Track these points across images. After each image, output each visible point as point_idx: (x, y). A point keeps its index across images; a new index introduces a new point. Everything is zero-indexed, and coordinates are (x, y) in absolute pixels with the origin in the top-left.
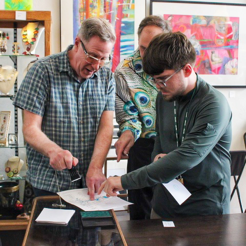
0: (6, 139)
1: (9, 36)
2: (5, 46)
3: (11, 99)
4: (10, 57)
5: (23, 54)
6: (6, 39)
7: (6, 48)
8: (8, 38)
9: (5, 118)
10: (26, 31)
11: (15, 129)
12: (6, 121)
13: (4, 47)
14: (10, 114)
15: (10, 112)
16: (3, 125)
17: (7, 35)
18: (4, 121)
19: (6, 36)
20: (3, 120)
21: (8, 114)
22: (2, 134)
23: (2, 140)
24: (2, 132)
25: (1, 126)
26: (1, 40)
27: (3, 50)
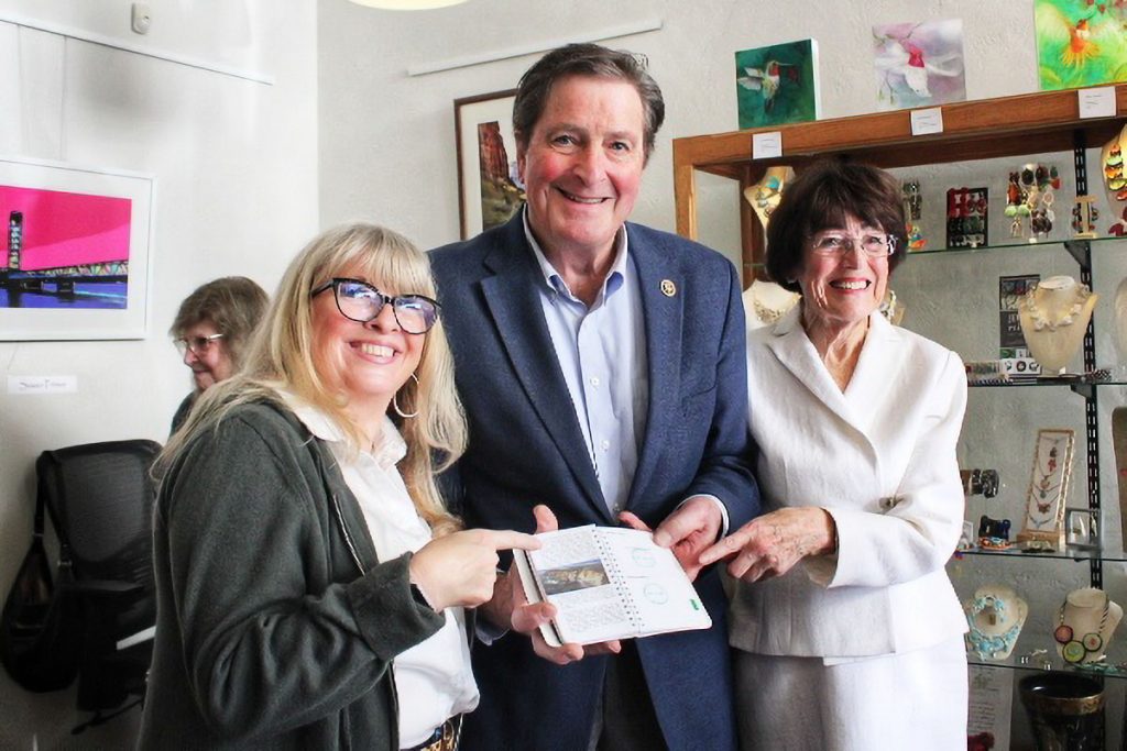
0: (1058, 524)
1: (1059, 176)
2: (1048, 211)
3: (1073, 389)
4: (1067, 245)
5: (1111, 231)
6: (1049, 188)
7: (1051, 216)
8: (1056, 186)
9: (1053, 453)
10: (1119, 153)
11: (1090, 491)
12: (1057, 463)
13: (1043, 215)
14: (1071, 441)
15: (1070, 432)
16: (1046, 477)
17: (1054, 174)
18: (1052, 464)
19: (1050, 179)
20: (1045, 458)
21: (1064, 439)
22: (1044, 509)
23: (1044, 527)
24: (1043, 502)
25: (1038, 479)
26: (1032, 192)
27: (1042, 225)
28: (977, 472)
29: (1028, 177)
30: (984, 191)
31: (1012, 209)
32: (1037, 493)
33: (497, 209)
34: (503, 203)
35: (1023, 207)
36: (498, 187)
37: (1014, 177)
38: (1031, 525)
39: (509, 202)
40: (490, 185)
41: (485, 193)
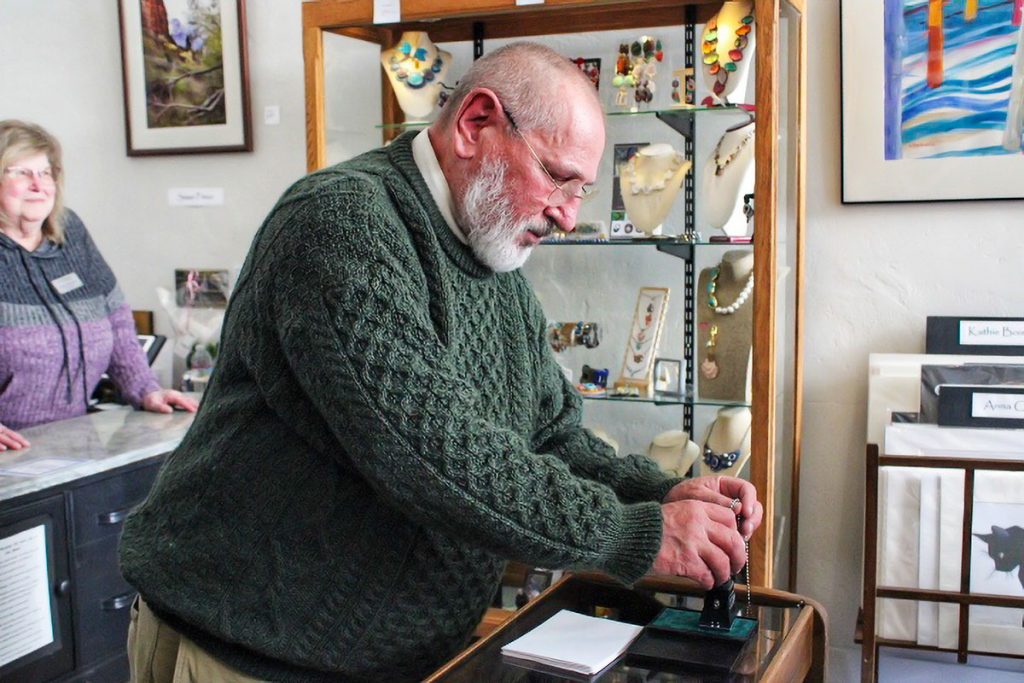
0: (648, 373)
1: (663, 50)
2: (650, 82)
3: (659, 248)
4: (658, 115)
5: (703, 104)
6: (653, 60)
7: (652, 88)
8: (659, 58)
9: (649, 309)
10: (716, 29)
11: (685, 346)
12: (653, 317)
13: (645, 86)
14: (665, 298)
15: (666, 290)
16: (643, 330)
17: (659, 47)
18: (648, 319)
19: (655, 52)
20: (643, 313)
21: (659, 296)
22: (638, 359)
23: (636, 376)
24: (638, 353)
25: (636, 332)
26: (638, 65)
27: (644, 96)
28: (579, 325)
29: (636, 49)
30: (598, 61)
31: (619, 79)
32: (634, 345)
33: (159, 67)
34: (163, 61)
35: (629, 78)
36: (159, 44)
37: (624, 49)
38: (627, 374)
39: (170, 60)
40: (151, 43)
41: (146, 51)
